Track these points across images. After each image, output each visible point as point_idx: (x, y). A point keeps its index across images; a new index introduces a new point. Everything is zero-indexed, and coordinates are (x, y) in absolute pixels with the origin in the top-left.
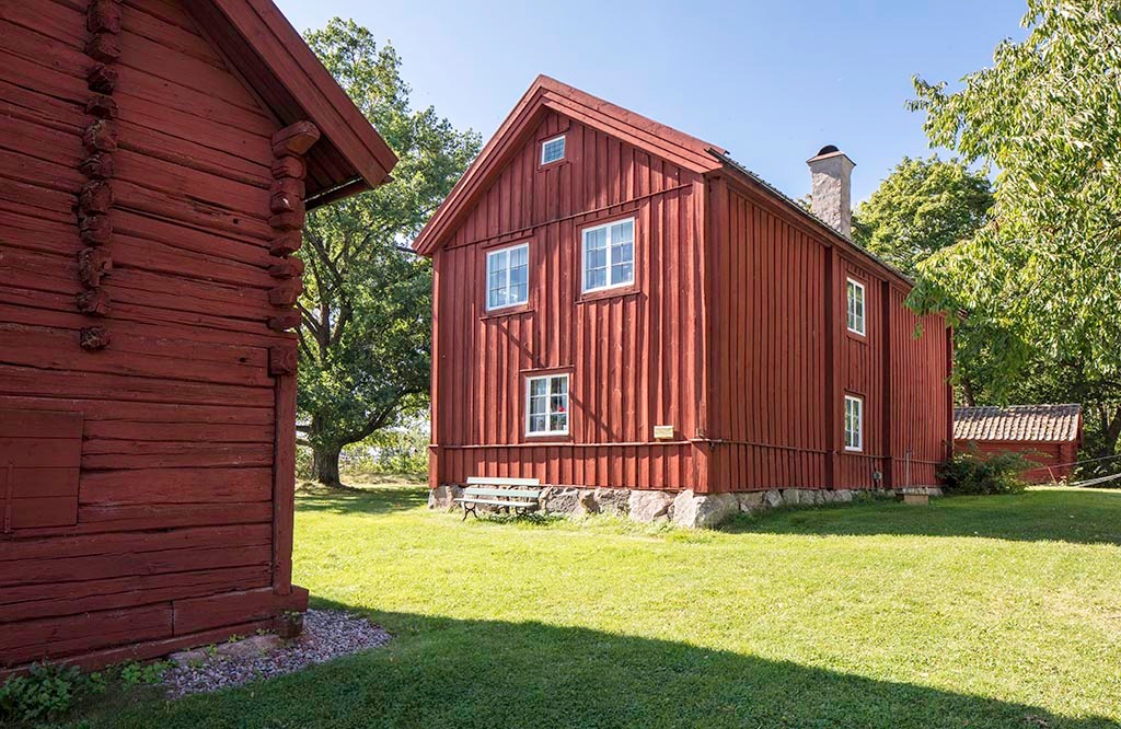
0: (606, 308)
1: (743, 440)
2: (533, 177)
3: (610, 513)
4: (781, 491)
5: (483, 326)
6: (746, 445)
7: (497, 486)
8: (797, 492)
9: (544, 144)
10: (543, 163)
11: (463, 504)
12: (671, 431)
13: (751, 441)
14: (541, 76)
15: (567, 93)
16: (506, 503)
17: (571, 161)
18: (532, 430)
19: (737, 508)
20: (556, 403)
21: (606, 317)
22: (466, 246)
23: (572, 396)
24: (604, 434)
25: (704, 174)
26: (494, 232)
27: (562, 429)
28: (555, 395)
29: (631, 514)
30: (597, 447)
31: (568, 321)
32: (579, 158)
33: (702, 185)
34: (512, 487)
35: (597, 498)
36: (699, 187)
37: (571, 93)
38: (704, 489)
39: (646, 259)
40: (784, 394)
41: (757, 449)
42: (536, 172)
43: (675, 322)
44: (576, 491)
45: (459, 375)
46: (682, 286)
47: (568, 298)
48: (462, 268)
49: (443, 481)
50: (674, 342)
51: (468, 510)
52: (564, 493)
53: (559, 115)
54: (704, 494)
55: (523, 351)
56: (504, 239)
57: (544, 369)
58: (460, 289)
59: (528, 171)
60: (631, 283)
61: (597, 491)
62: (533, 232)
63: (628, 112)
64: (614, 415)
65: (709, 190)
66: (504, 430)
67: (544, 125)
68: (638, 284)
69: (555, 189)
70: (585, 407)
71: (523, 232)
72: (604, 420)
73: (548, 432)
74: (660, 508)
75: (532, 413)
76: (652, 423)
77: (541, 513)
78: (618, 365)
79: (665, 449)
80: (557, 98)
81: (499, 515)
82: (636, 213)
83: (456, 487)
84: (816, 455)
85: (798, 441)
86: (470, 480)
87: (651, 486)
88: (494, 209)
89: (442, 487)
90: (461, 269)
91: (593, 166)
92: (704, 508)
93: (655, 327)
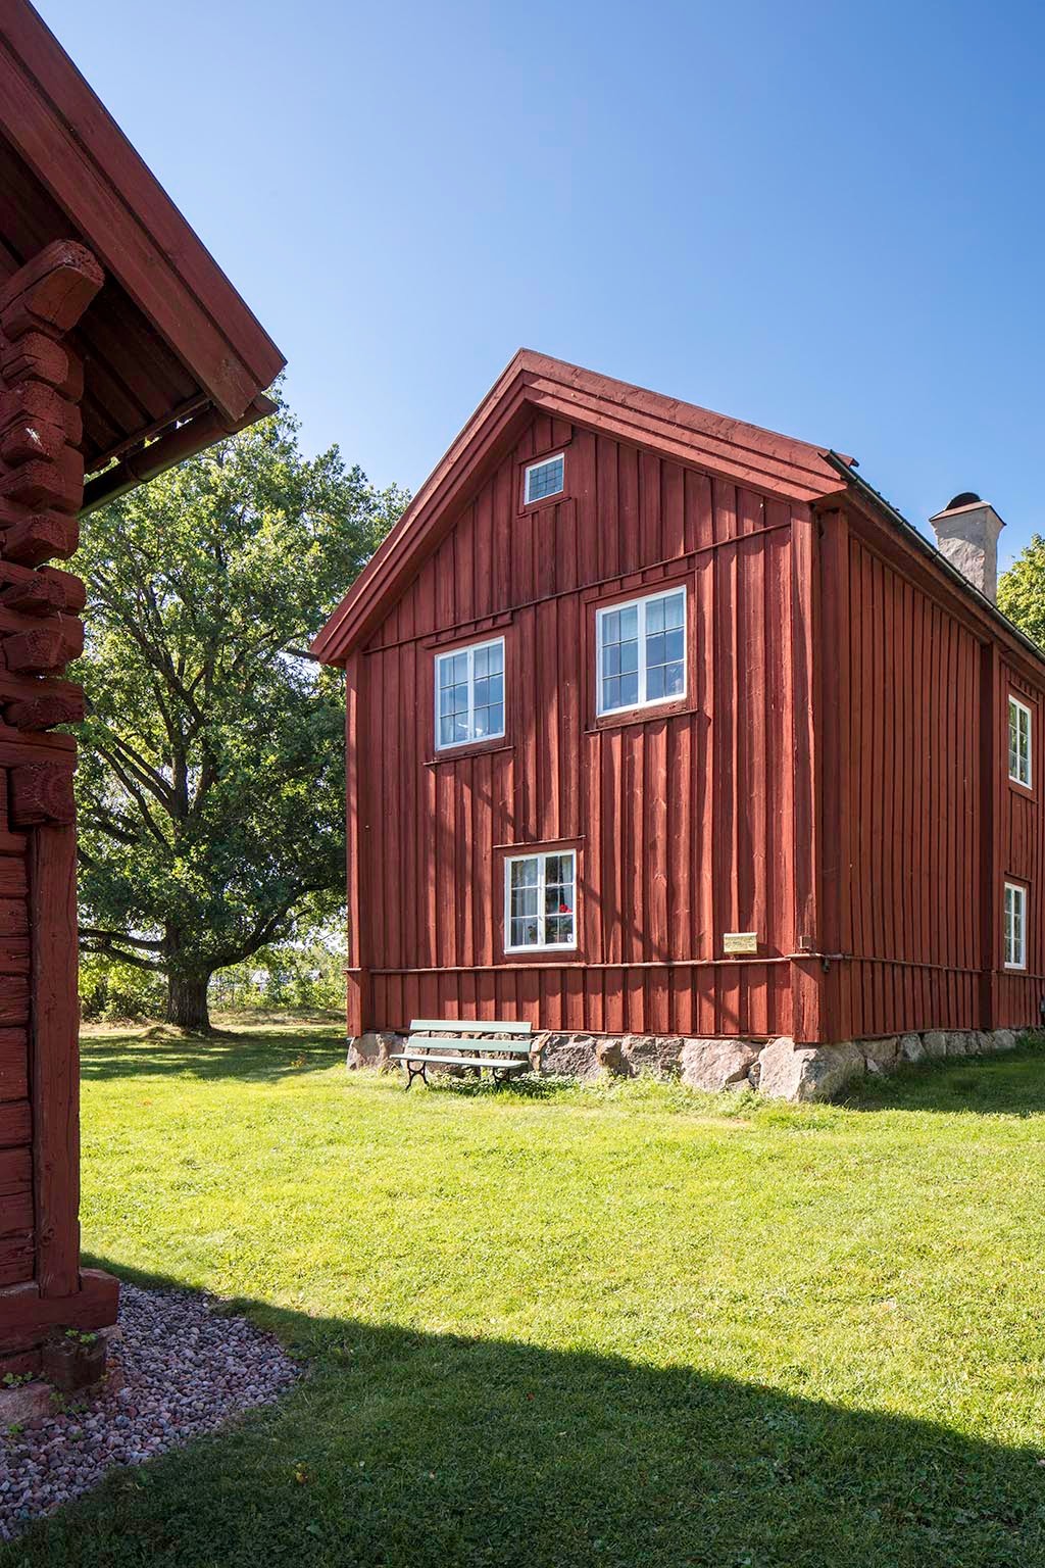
0: (638, 742)
1: (869, 955)
2: (510, 526)
3: (649, 1077)
4: (922, 1035)
5: (432, 775)
6: (872, 962)
7: (459, 1034)
8: (943, 1037)
9: (529, 470)
10: (527, 502)
11: (404, 1063)
12: (754, 941)
13: (880, 957)
14: (523, 351)
15: (568, 378)
16: (474, 1061)
17: (575, 494)
18: (514, 943)
19: (863, 1065)
20: (554, 898)
21: (638, 755)
22: (401, 645)
23: (582, 884)
24: (637, 946)
25: (811, 504)
26: (445, 621)
27: (566, 941)
28: (553, 885)
29: (685, 1077)
30: (626, 969)
31: (573, 764)
32: (589, 490)
33: (808, 526)
34: (484, 1034)
35: (626, 1052)
36: (804, 530)
37: (575, 379)
38: (813, 1035)
39: (709, 656)
40: (925, 879)
41: (888, 969)
42: (515, 516)
43: (759, 759)
44: (590, 1041)
45: (393, 855)
46: (773, 699)
47: (573, 725)
48: (395, 681)
49: (369, 1026)
50: (759, 793)
51: (413, 1074)
52: (571, 1044)
53: (553, 417)
54: (812, 1045)
55: (499, 813)
56: (464, 632)
57: (534, 843)
58: (392, 718)
59: (502, 515)
60: (683, 696)
61: (626, 1041)
62: (512, 618)
63: (676, 403)
64: (654, 915)
65: (818, 533)
66: (469, 944)
67: (529, 436)
68: (694, 697)
69: (548, 545)
70: (605, 901)
71: (495, 618)
72: (638, 924)
73: (541, 946)
74: (736, 1068)
75: (514, 914)
76: (721, 927)
77: (534, 1076)
78: (660, 834)
79: (743, 972)
80: (550, 388)
81: (464, 1081)
82: (690, 578)
83: (391, 1035)
84: (967, 977)
85: (944, 956)
86: (415, 1024)
87: (718, 1033)
88: (445, 585)
89: (370, 1036)
90: (392, 683)
91: (613, 502)
92: (814, 1068)
93: (724, 769)
